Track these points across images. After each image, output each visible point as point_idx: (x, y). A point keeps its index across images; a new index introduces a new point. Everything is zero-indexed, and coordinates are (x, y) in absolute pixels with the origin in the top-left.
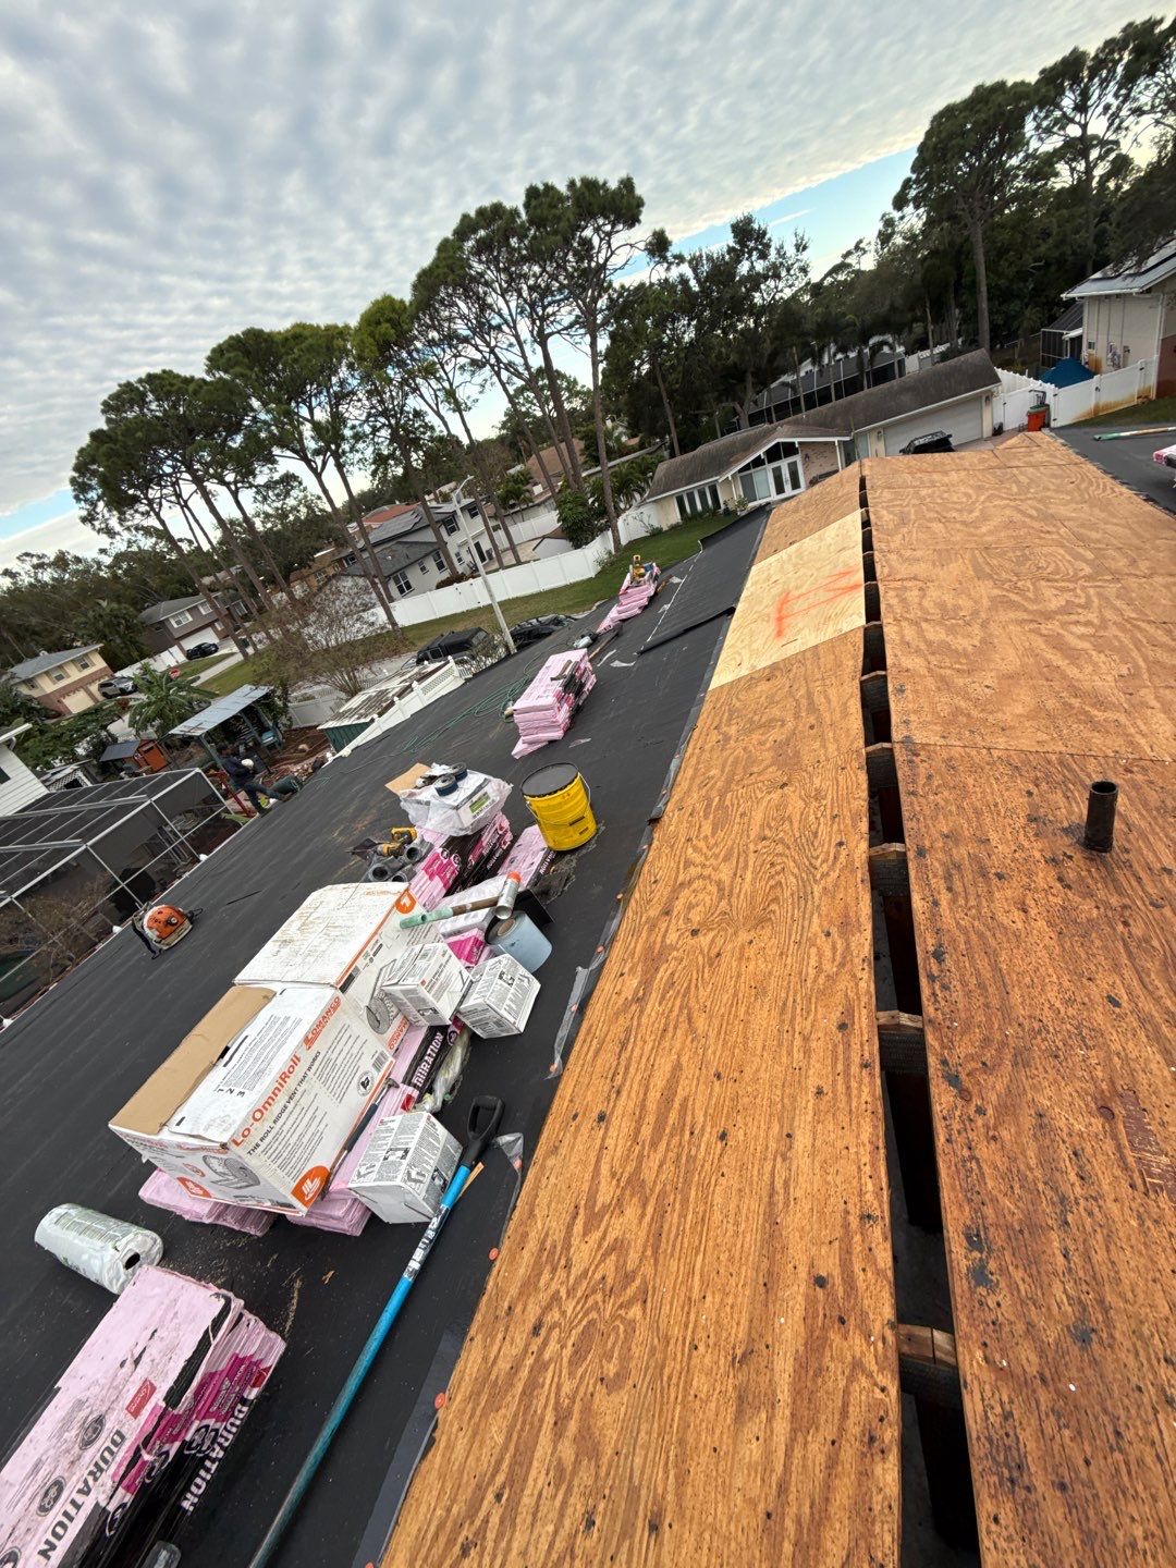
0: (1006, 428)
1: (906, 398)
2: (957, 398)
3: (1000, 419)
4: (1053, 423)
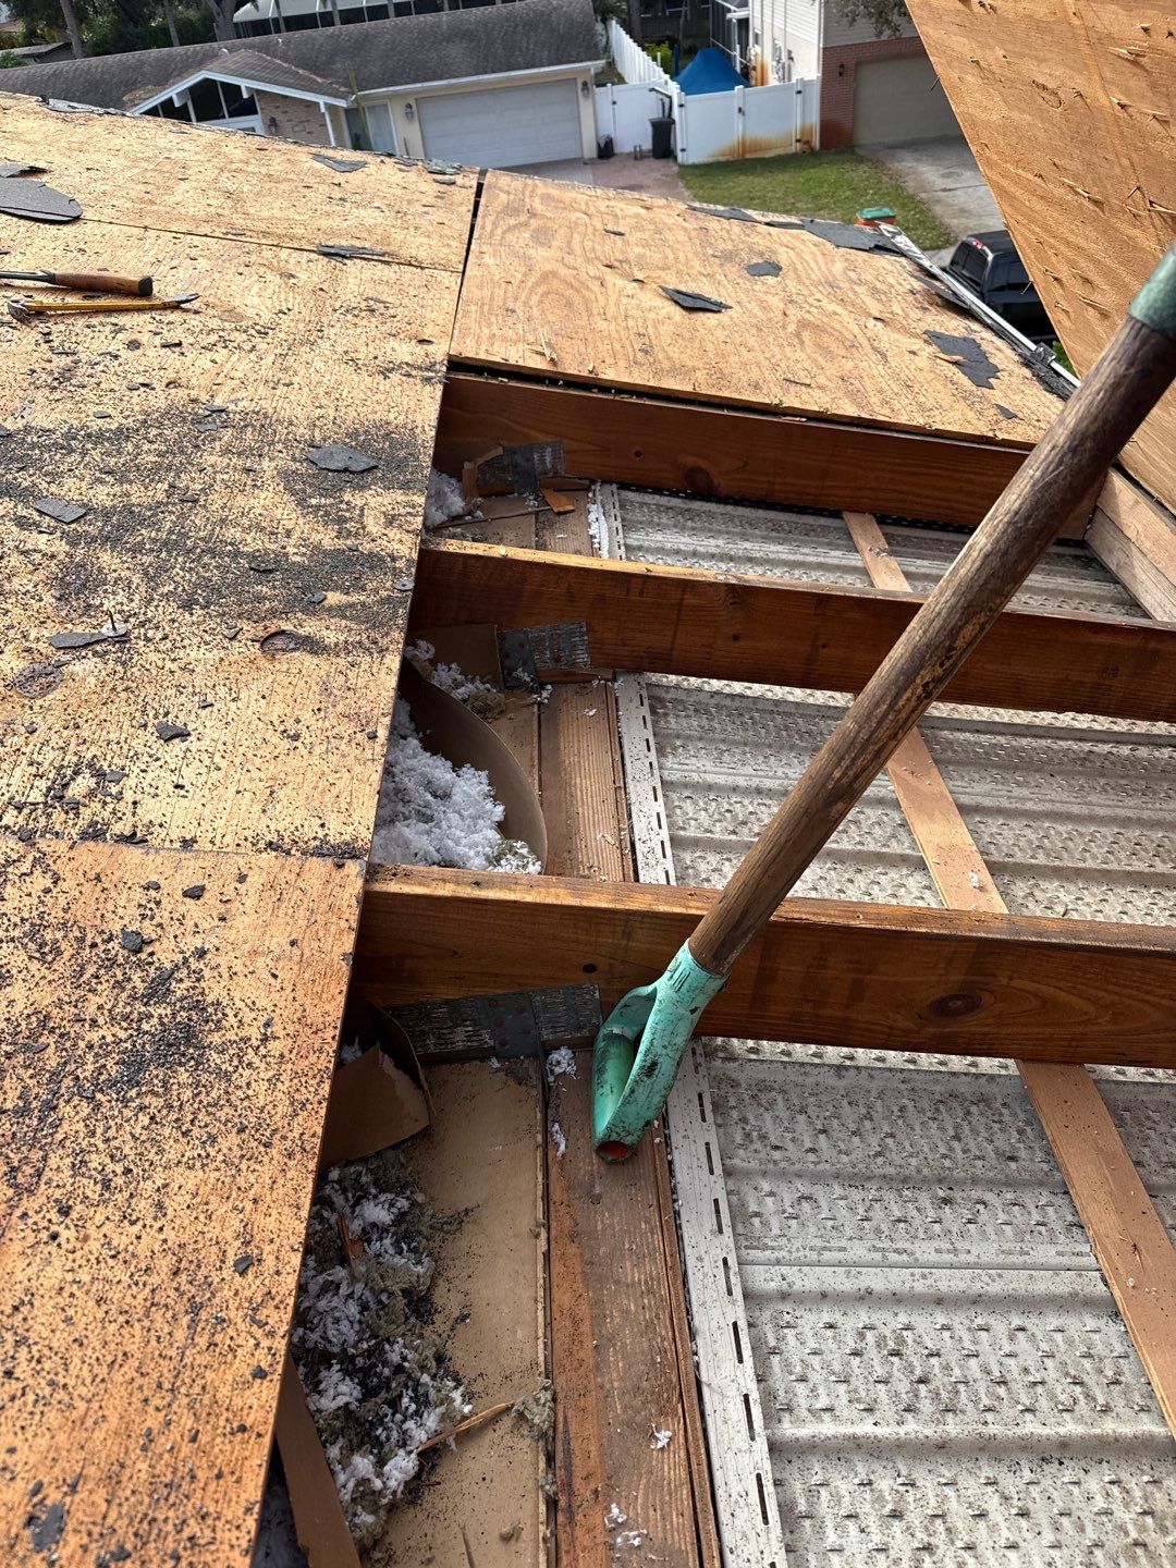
0: (618, 149)
1: (456, 51)
2: (535, 70)
3: (607, 129)
4: (680, 155)
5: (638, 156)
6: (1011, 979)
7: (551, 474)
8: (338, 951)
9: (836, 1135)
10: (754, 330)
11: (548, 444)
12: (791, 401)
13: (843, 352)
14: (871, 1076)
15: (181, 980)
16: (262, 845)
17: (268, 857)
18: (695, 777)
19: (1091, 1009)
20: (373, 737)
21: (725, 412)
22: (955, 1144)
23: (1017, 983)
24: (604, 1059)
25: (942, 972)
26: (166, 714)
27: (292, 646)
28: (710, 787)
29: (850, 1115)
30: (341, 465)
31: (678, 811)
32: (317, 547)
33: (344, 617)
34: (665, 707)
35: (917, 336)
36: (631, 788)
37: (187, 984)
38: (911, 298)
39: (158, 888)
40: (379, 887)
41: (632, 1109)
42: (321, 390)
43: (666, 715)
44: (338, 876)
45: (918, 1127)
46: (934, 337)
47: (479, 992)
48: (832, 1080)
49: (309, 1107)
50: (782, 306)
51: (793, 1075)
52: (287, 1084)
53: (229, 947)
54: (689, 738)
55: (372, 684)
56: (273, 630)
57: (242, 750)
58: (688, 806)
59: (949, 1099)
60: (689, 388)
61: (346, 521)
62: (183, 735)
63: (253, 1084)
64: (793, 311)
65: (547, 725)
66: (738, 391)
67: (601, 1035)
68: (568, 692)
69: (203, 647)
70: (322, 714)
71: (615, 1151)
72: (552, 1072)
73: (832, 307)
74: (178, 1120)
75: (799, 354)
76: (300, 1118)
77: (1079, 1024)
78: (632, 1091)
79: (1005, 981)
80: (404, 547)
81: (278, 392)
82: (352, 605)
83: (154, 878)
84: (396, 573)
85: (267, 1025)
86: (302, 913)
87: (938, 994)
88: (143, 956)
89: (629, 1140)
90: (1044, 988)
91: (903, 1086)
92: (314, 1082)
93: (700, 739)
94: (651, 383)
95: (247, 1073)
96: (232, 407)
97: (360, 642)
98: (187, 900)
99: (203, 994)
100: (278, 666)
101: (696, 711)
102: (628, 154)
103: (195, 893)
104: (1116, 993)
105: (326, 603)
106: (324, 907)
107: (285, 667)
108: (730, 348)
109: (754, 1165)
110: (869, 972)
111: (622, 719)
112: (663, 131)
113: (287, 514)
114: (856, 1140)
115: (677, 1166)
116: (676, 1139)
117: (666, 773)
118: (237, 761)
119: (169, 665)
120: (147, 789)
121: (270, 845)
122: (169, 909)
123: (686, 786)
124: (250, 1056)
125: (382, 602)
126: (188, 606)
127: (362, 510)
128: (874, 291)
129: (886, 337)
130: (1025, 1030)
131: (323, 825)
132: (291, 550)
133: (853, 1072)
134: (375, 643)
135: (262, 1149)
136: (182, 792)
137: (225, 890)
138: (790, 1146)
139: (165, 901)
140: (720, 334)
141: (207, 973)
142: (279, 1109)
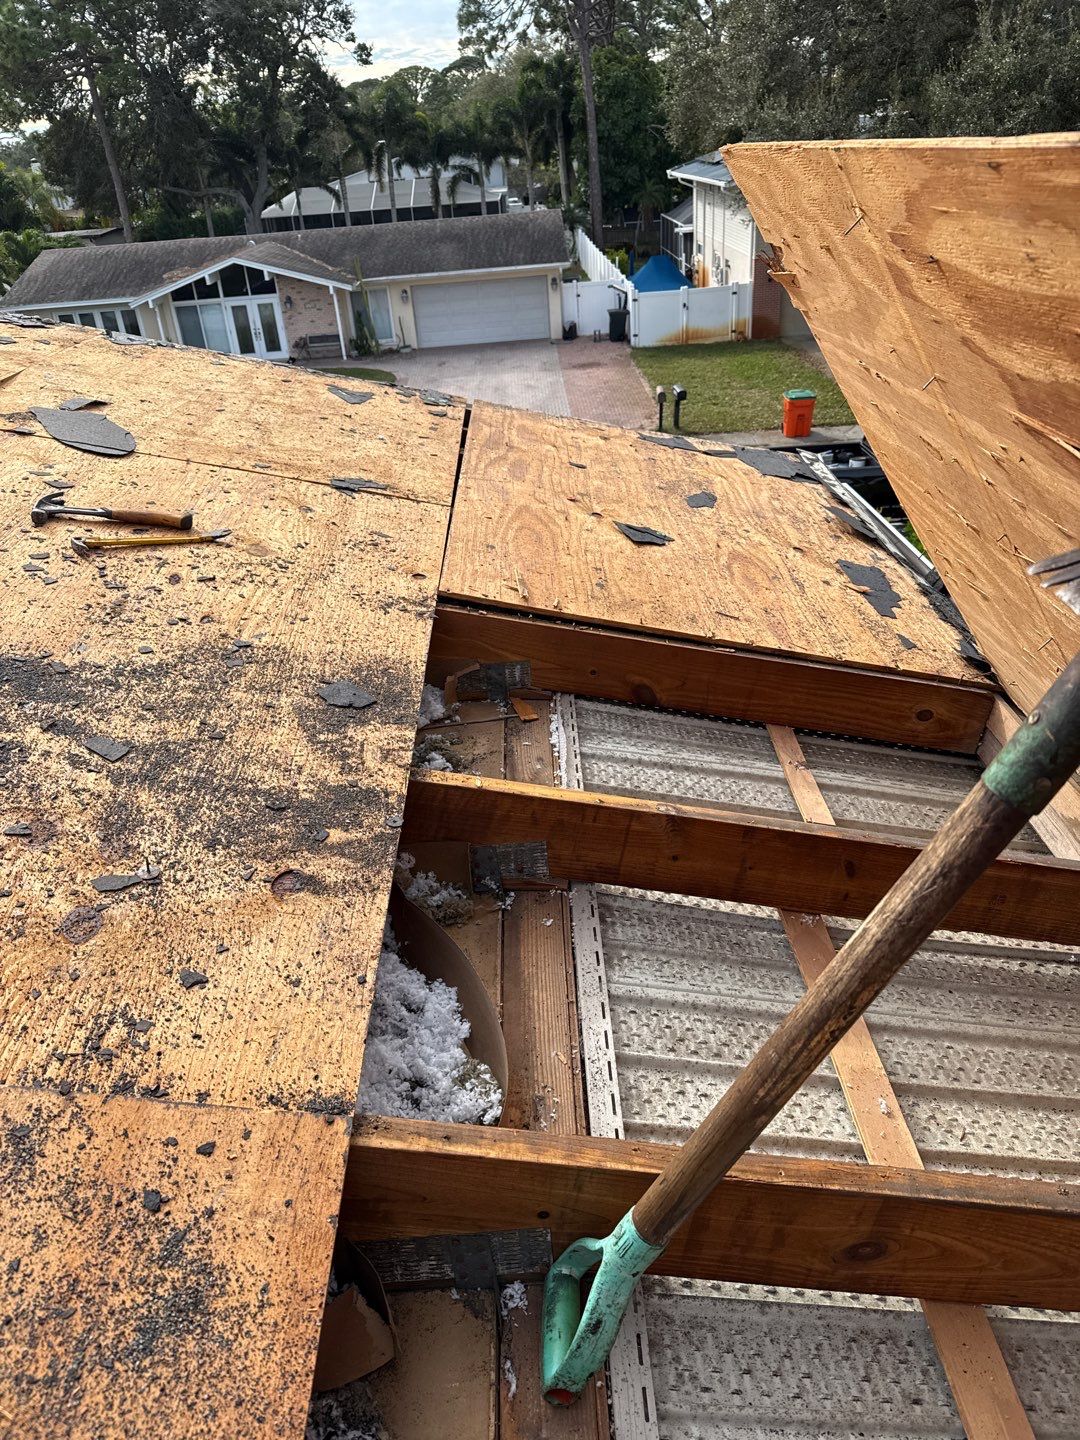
0: (580, 333)
2: (513, 268)
3: (572, 316)
4: (633, 339)
5: (597, 339)
6: (913, 1230)
7: (519, 686)
8: (327, 1213)
9: (758, 1374)
10: (692, 563)
11: (517, 663)
12: (723, 635)
13: (766, 584)
14: (791, 1313)
15: (192, 1242)
16: (264, 1100)
17: (270, 1111)
18: (639, 991)
19: (984, 1256)
20: (362, 981)
21: (667, 643)
22: (866, 1385)
23: (918, 1234)
24: (553, 1301)
25: (852, 1222)
26: (189, 960)
27: (298, 886)
28: (652, 1002)
29: (772, 1353)
30: (346, 702)
31: (623, 1026)
32: (323, 783)
33: (343, 855)
34: (612, 915)
35: (830, 566)
36: (582, 1003)
37: (197, 1246)
38: (825, 526)
39: (175, 1143)
40: (363, 1141)
41: (577, 1363)
42: (331, 625)
43: (614, 923)
44: (328, 1132)
45: (832, 1366)
46: (845, 567)
47: (443, 1232)
48: (756, 1316)
49: (298, 1379)
50: (715, 536)
51: (722, 1311)
52: (280, 1354)
53: (234, 1207)
54: (633, 949)
55: (364, 925)
56: (282, 869)
57: (250, 997)
58: (632, 1021)
59: (861, 1337)
60: (637, 622)
61: (348, 757)
62: (202, 982)
63: (251, 1354)
64: (725, 542)
65: (510, 933)
66: (678, 624)
67: (551, 1274)
68: (528, 899)
69: (223, 888)
70: (320, 958)
71: (561, 1397)
72: (506, 1305)
73: (757, 538)
74: (184, 1392)
75: (729, 587)
76: (290, 1391)
77: (975, 1269)
78: (579, 1347)
79: (907, 1232)
80: (395, 781)
81: (296, 627)
82: (350, 843)
83: (172, 1134)
84: (389, 808)
85: (264, 1290)
86: (296, 1172)
87: (850, 1241)
88: (161, 1216)
89: (574, 1389)
90: (943, 1239)
91: (819, 1323)
92: (301, 1353)
93: (643, 950)
94: (605, 618)
95: (245, 1342)
96: (256, 642)
97: (355, 881)
98: (200, 1157)
99: (210, 1257)
100: (285, 908)
101: (640, 919)
102: (590, 337)
103: (207, 1150)
104: (1006, 1244)
105: (328, 841)
106: (315, 1165)
107: (290, 910)
108: (672, 581)
109: (686, 1410)
110: (790, 1223)
111: (576, 929)
112: (619, 323)
113: (300, 752)
114: (777, 1380)
115: (616, 1410)
116: (616, 1382)
117: (613, 986)
118: (246, 1010)
119: (193, 907)
120: (170, 1039)
121: (271, 1098)
122: (184, 1166)
123: (631, 1000)
124: (249, 1325)
125: (377, 838)
126: (211, 846)
127: (362, 745)
128: (794, 519)
129: (805, 567)
130: (927, 1274)
131: (316, 1078)
132: (301, 787)
133: (775, 1309)
134: (368, 882)
135: (256, 1424)
136: (200, 1043)
137: (232, 1147)
138: (717, 1386)
139: (181, 1158)
140: (664, 567)
141: (214, 1235)
142: (272, 1382)
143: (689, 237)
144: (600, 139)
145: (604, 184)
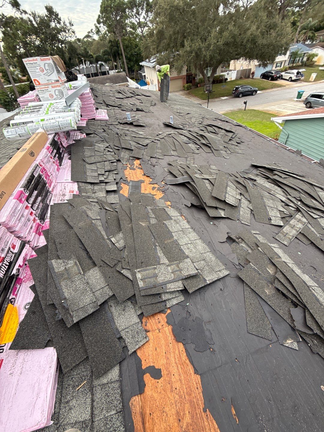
143: (145, 76)
144: (125, 57)
145: (127, 66)
